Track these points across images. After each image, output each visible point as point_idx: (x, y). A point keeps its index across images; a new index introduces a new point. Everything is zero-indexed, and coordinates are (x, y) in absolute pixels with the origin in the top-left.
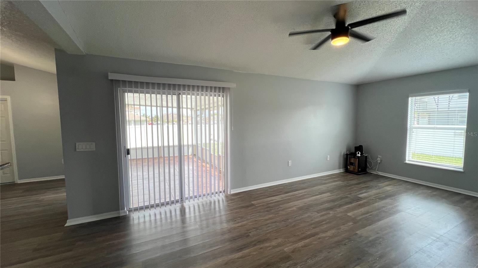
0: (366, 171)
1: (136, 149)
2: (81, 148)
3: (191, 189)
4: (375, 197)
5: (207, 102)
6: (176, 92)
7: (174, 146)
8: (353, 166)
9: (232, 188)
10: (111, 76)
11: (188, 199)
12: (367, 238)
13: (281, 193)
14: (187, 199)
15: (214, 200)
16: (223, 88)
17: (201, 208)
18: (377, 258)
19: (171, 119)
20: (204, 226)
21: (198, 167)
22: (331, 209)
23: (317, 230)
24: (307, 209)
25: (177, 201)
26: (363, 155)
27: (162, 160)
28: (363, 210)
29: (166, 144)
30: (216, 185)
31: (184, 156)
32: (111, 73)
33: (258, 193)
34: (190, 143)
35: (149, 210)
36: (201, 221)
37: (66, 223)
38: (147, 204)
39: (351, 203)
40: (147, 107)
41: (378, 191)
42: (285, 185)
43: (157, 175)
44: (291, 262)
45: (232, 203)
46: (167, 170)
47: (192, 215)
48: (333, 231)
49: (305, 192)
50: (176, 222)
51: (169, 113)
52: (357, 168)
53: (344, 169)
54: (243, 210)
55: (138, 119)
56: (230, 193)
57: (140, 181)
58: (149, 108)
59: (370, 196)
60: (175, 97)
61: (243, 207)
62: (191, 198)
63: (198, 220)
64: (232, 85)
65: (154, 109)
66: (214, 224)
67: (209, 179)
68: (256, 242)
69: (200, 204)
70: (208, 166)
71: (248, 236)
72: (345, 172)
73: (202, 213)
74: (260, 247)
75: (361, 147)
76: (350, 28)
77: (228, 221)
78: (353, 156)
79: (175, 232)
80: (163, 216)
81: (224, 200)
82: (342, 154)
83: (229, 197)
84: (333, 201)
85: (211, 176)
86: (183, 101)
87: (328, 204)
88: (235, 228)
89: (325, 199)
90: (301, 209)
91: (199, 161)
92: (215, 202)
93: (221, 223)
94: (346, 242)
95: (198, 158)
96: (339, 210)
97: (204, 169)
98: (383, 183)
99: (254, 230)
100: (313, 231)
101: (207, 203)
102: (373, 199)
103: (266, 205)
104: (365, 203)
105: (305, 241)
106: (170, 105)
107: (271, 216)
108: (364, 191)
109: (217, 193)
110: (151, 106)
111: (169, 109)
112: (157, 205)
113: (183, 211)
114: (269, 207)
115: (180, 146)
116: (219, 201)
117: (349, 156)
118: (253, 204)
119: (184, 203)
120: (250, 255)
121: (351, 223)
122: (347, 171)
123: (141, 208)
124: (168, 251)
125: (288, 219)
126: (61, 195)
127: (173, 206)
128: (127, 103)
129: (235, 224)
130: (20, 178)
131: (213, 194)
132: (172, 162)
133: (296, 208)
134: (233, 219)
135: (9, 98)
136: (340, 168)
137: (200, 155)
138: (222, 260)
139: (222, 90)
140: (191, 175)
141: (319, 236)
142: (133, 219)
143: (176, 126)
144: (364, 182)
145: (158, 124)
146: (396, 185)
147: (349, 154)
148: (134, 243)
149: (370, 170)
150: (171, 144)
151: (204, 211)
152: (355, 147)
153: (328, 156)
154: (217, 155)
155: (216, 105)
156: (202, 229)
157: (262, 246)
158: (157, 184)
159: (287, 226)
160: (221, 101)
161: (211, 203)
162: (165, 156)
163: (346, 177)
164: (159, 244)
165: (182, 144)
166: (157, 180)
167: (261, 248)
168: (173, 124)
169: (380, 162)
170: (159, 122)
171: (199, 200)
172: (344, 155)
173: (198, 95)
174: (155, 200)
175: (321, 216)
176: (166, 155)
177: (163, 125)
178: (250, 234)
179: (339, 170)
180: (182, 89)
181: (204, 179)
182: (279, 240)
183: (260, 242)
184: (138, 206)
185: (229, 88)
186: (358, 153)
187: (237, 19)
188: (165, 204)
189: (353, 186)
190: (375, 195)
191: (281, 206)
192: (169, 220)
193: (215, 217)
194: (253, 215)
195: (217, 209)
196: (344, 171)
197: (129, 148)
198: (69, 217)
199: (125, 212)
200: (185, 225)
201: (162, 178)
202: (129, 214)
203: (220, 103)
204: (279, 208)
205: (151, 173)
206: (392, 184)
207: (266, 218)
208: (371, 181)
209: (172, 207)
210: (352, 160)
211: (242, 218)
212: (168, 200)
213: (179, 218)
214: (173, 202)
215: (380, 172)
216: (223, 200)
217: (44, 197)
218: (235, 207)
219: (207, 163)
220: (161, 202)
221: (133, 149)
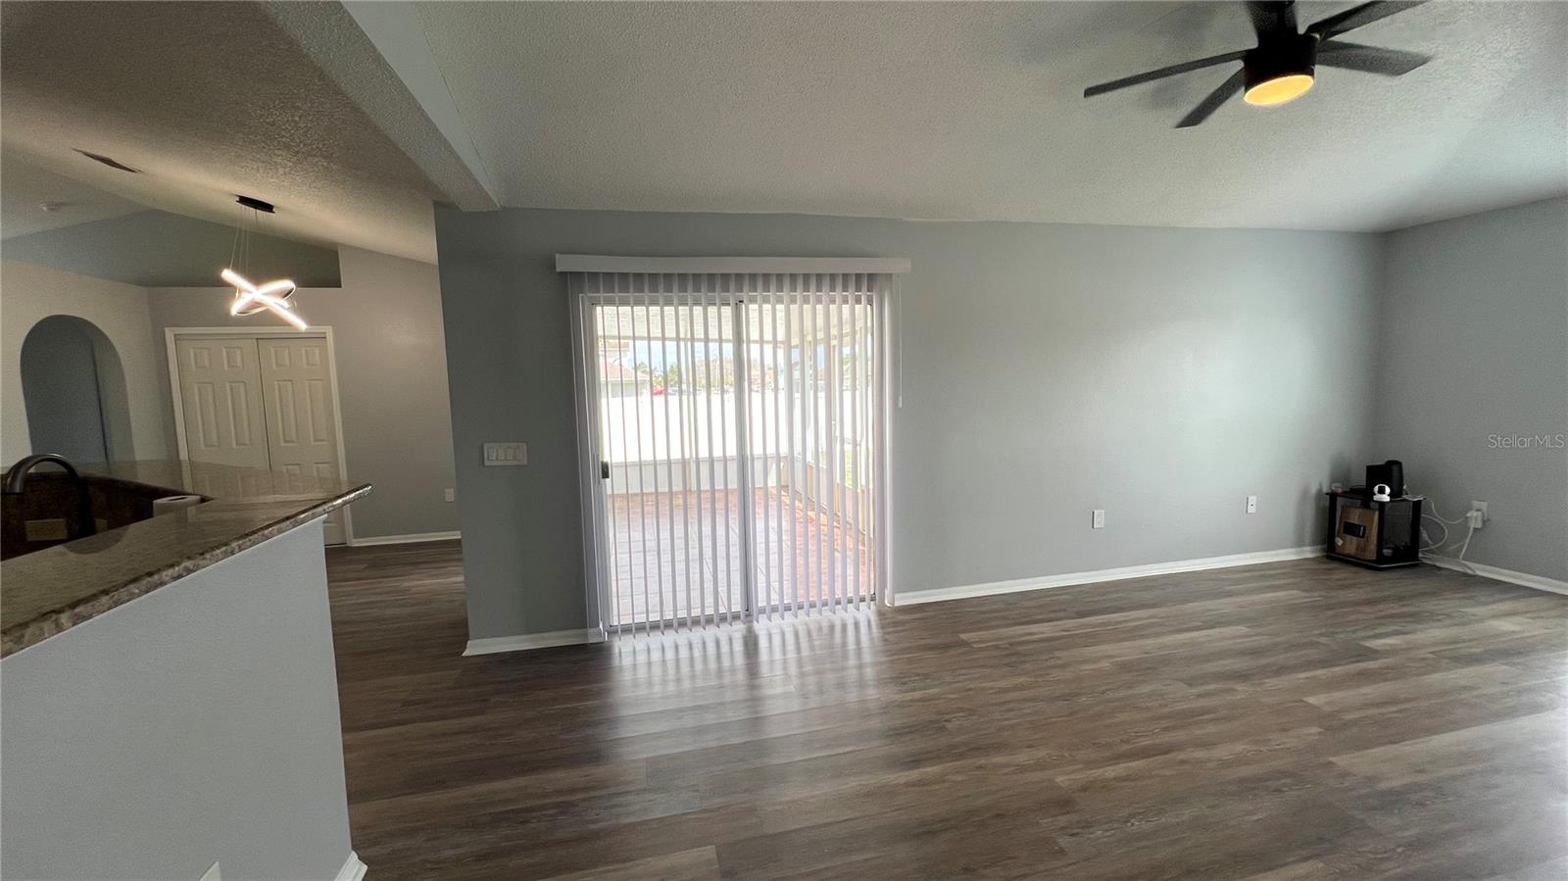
0: (1416, 558)
1: (626, 466)
2: (494, 458)
3: (775, 585)
4: (1440, 651)
5: (820, 322)
6: (731, 296)
7: (725, 459)
8: (1355, 538)
9: (899, 588)
10: (565, 263)
11: (765, 612)
12: (1371, 780)
13: (1061, 614)
14: (762, 611)
15: (842, 620)
16: (871, 277)
17: (801, 640)
18: (1399, 846)
19: (718, 377)
20: (812, 688)
21: (793, 521)
22: (1242, 676)
23: (1180, 736)
24: (1149, 668)
25: (736, 617)
26: (1404, 497)
27: (693, 501)
28: (1370, 691)
29: (704, 453)
30: (848, 578)
31: (754, 489)
32: (562, 253)
33: (983, 609)
34: (771, 450)
35: (660, 633)
36: (802, 675)
37: (464, 648)
38: (654, 617)
39: (1325, 663)
40: (652, 342)
41: (1454, 631)
42: (1076, 590)
43: (679, 543)
44: (1074, 817)
45: (895, 632)
46: (707, 530)
47: (778, 656)
48: (1239, 747)
49: (1151, 617)
50: (733, 670)
51: (711, 359)
52: (1373, 546)
53: (1319, 547)
54: (930, 655)
55: (629, 377)
56: (893, 603)
57: (638, 559)
58: (657, 346)
59: (1418, 647)
60: (727, 311)
61: (931, 648)
62: (774, 609)
63: (793, 670)
64: (899, 266)
65: (671, 346)
66: (841, 685)
67: (826, 561)
68: (967, 748)
69: (802, 630)
70: (823, 519)
71: (943, 729)
72: (1325, 560)
73: (805, 652)
74: (977, 764)
75: (1395, 468)
76: (1318, 36)
77: (881, 683)
78: (1359, 502)
79: (729, 696)
80: (697, 653)
81: (873, 624)
82: (1314, 489)
83: (890, 616)
84: (1255, 652)
85: (833, 550)
86: (751, 320)
87: (1232, 661)
88: (901, 705)
89: (1226, 644)
90: (1124, 667)
91: (797, 503)
92: (844, 627)
93: (862, 684)
94: (1285, 785)
95: (795, 495)
96: (1272, 683)
97: (812, 529)
98: (1485, 604)
99: (961, 714)
100: (1166, 738)
101: (820, 629)
102: (1424, 659)
103: (1007, 648)
104: (1388, 668)
105: (1129, 764)
106: (713, 333)
107: (1021, 680)
108: (1391, 628)
109: (850, 601)
110: (664, 339)
111: (711, 345)
112: (682, 624)
113: (751, 643)
114: (1016, 654)
115: (743, 461)
116: (857, 625)
117: (1339, 499)
118: (963, 640)
119: (755, 623)
120: (944, 781)
121: (1314, 730)
122: (1331, 553)
123: (641, 628)
124: (711, 742)
125: (1077, 695)
126: (450, 580)
127: (725, 627)
128: (600, 333)
129: (906, 691)
130: (357, 535)
131: (838, 603)
132: (720, 505)
133: (1112, 663)
134: (899, 679)
135: (329, 331)
136: (1299, 543)
137: (799, 487)
138: (858, 783)
139: (866, 282)
140: (773, 546)
141: (1181, 756)
142: (620, 653)
143: (731, 398)
144: (1400, 598)
145: (681, 393)
146: (1543, 614)
147: (1344, 494)
148: (624, 712)
149: (1434, 556)
150: (718, 453)
151: (812, 648)
152: (1368, 468)
153: (1253, 499)
154: (851, 487)
155: (849, 330)
156: (804, 696)
157: (982, 761)
158: (680, 567)
159: (1071, 714)
160: (862, 316)
161: (832, 627)
162: (702, 489)
163: (1326, 577)
164: (689, 721)
165: (749, 453)
166: (680, 556)
167: (980, 767)
168: (723, 392)
169: (1479, 525)
170: (684, 387)
171: (796, 617)
172: (1319, 494)
173: (793, 301)
174: (675, 610)
175: (1200, 696)
176: (705, 486)
177: (694, 395)
178: (949, 726)
179: (1299, 549)
180: (746, 287)
181: (813, 560)
182: (1041, 753)
183: (977, 749)
184: (631, 622)
185: (889, 276)
186: (1381, 491)
187: (909, 62)
188: (703, 621)
189: (1350, 609)
190: (1435, 644)
191: (1057, 654)
192: (713, 665)
193: (843, 669)
194: (963, 671)
195: (851, 646)
196: (1318, 554)
197: (606, 459)
198: (471, 633)
199: (599, 634)
200: (757, 682)
201: (694, 552)
202: (610, 641)
203: (859, 324)
204: (1052, 658)
205: (665, 535)
206: (1526, 612)
207: (1004, 683)
208: (1433, 594)
209: (723, 631)
210: (1355, 516)
211: (926, 676)
212: (710, 611)
213: (740, 660)
214: (723, 619)
215: (1477, 565)
216: (869, 622)
217: (412, 584)
218: (904, 645)
219: (821, 510)
220: (693, 615)
221: (619, 465)
